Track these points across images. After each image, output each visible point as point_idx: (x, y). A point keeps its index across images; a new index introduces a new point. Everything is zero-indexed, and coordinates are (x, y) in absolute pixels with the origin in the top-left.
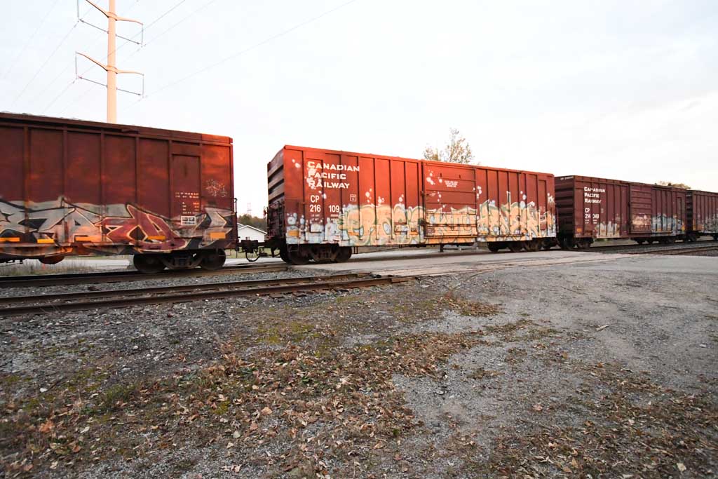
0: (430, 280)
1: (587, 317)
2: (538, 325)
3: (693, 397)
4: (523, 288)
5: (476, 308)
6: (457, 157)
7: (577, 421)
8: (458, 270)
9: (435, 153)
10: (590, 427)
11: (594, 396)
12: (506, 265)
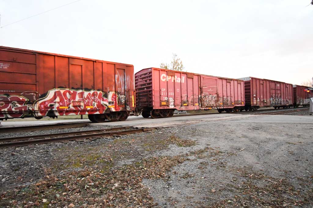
0: (163, 129)
1: (236, 145)
2: (214, 150)
3: (281, 180)
4: (207, 132)
5: (185, 142)
6: (176, 67)
7: (231, 195)
8: (177, 124)
9: (166, 66)
10: (237, 198)
11: (239, 182)
12: (200, 121)
